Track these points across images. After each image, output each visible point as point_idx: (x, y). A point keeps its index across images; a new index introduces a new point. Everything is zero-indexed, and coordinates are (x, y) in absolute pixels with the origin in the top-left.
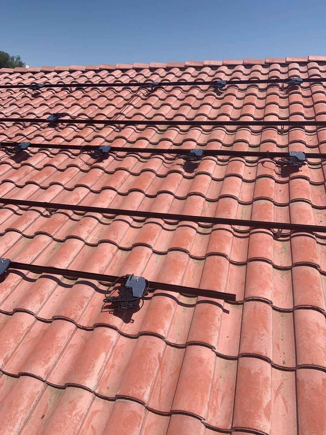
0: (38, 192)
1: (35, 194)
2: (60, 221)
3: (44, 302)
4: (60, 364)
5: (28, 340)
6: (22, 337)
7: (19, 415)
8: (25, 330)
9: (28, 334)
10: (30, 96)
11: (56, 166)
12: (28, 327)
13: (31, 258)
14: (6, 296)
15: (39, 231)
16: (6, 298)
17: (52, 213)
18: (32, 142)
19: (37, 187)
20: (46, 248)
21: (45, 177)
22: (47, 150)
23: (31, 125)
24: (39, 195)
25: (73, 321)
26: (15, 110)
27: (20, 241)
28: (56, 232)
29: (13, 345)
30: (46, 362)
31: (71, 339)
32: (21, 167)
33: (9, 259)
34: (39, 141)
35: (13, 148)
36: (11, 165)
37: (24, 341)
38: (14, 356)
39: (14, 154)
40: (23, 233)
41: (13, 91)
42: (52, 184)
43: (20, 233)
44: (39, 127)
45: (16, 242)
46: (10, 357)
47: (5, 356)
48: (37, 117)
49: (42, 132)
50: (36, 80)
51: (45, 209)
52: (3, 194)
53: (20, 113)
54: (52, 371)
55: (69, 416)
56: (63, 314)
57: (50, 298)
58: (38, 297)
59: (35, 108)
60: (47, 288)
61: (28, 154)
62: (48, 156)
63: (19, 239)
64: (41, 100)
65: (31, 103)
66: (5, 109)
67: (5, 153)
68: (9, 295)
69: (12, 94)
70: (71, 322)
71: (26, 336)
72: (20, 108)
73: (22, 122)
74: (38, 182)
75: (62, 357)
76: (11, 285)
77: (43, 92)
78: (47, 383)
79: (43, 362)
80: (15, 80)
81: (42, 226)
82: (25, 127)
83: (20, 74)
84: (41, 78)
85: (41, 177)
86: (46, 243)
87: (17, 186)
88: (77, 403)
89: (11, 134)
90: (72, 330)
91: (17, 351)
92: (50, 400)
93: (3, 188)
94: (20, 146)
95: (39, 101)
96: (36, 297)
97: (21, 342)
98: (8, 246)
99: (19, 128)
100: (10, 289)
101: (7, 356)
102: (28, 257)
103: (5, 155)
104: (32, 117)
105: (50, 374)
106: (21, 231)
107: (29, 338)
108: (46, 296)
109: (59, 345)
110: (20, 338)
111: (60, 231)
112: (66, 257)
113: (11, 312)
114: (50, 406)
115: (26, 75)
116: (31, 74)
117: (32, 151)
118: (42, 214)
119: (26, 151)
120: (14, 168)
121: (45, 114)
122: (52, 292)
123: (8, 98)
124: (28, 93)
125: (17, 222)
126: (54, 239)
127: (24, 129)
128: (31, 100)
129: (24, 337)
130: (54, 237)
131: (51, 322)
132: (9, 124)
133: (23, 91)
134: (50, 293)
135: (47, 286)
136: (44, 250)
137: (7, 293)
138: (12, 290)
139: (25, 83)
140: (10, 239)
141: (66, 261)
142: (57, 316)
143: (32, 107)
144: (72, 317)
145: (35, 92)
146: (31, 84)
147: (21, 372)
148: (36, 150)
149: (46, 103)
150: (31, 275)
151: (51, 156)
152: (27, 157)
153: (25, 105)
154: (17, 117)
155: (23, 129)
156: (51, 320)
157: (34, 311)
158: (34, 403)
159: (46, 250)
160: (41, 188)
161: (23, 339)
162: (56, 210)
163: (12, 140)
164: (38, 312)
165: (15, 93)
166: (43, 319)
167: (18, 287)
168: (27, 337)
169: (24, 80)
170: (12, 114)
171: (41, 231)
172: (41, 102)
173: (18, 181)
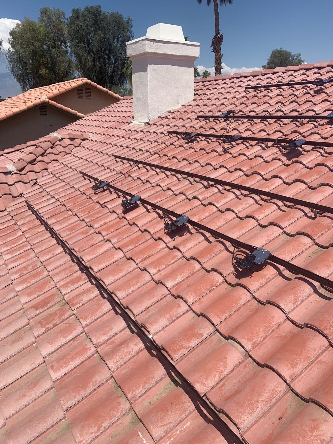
0: (304, 191)
1: (301, 193)
2: (325, 226)
3: (297, 304)
4: (307, 375)
5: (276, 335)
6: (271, 330)
7: (259, 404)
8: (275, 325)
9: (277, 330)
10: (312, 92)
11: (330, 166)
12: (278, 323)
13: (289, 256)
14: (262, 285)
15: (301, 231)
16: (261, 287)
17: (317, 216)
18: (307, 139)
19: (305, 186)
20: (305, 250)
21: (315, 177)
22: (322, 149)
23: (308, 122)
24: (305, 195)
25: (327, 336)
26: (295, 107)
27: (280, 237)
28: (319, 237)
29: (262, 335)
30: (293, 366)
31: (321, 355)
32: (291, 164)
33: (270, 252)
34: (315, 139)
35: (288, 145)
36: (282, 162)
37: (273, 335)
38: (262, 345)
39: (287, 151)
40: (284, 229)
41: (295, 88)
42: (321, 185)
43: (281, 228)
44: (316, 124)
45: (277, 237)
46: (258, 345)
47: (254, 341)
48: (316, 114)
49: (319, 129)
50: (321, 75)
51: (310, 210)
52: (271, 189)
53: (299, 110)
54: (297, 378)
55: (310, 434)
56: (317, 324)
57: (304, 303)
58: (292, 298)
59: (315, 105)
60: (302, 291)
61: (300, 152)
62: (322, 155)
63: (280, 235)
64: (323, 96)
65: (312, 100)
66: (285, 107)
67: (278, 150)
68: (264, 285)
69: (294, 91)
70: (325, 337)
71: (275, 330)
72: (299, 105)
73: (301, 119)
74: (307, 181)
75: (309, 368)
76: (267, 277)
77: (326, 88)
78: (290, 387)
79: (290, 365)
80: (299, 77)
81: (305, 227)
82: (302, 124)
83: (305, 71)
84: (327, 73)
85: (311, 176)
86: (307, 245)
87: (285, 183)
88: (320, 425)
89: (287, 131)
90: (324, 345)
91: (265, 341)
92: (290, 406)
93: (272, 183)
94: (295, 143)
95: (321, 97)
96: (291, 297)
97: (270, 334)
98: (269, 239)
99: (295, 126)
100: (266, 280)
101: (255, 342)
102: (287, 254)
103: (278, 151)
104: (311, 114)
105: (295, 380)
106: (283, 227)
107: (278, 334)
108: (300, 300)
109: (309, 355)
110: (270, 330)
111: (323, 236)
112: (328, 266)
113: (263, 302)
114: (289, 412)
115: (311, 71)
116: (316, 70)
117: (305, 148)
118: (306, 215)
119: (299, 148)
120: (284, 164)
121: (325, 111)
122: (307, 298)
123: (290, 95)
124: (311, 89)
125: (281, 218)
126: (316, 244)
127: (301, 126)
128: (313, 96)
129: (273, 331)
130: (316, 241)
131: (302, 328)
132: (286, 121)
133: (306, 88)
134: (305, 298)
135: (302, 289)
136: (303, 251)
137: (263, 283)
138: (267, 281)
139: (309, 79)
140: (271, 232)
141: (327, 270)
142: (310, 325)
143: (313, 104)
144: (327, 332)
145: (318, 88)
146: (315, 80)
147: (267, 363)
148: (309, 147)
149: (329, 99)
150: (286, 273)
151: (325, 155)
152: (300, 154)
153: (306, 102)
154: (295, 114)
155: (299, 127)
156: (302, 325)
157: (286, 310)
158: (274, 400)
159: (306, 252)
160: (309, 187)
161: (271, 333)
162: (323, 213)
163: (287, 137)
164: (290, 312)
165: (297, 90)
166: (294, 321)
167: (273, 280)
168: (276, 332)
169: (308, 76)
170: (291, 111)
171: (304, 231)
172: (323, 98)
173: (287, 178)
